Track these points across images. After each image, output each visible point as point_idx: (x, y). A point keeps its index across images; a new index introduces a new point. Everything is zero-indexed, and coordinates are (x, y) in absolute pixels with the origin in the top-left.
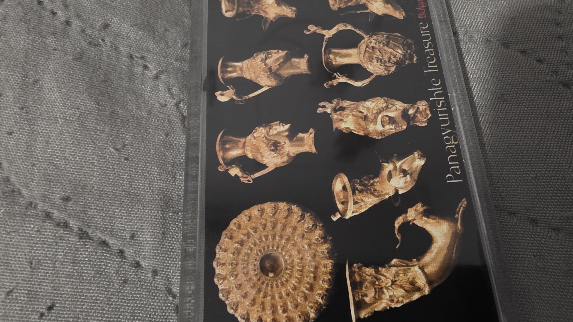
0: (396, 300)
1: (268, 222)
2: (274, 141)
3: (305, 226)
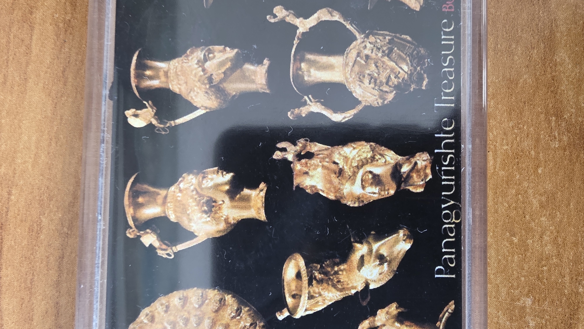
1: (191, 316)
2: (208, 197)
3: (241, 325)
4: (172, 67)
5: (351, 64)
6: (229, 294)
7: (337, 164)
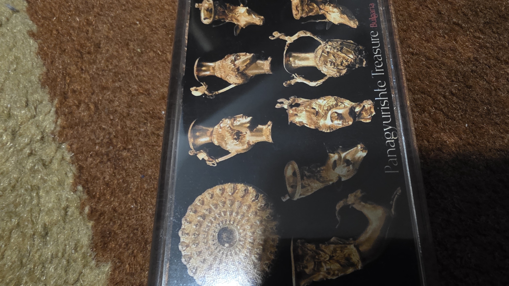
0: (332, 273)
1: (227, 200)
2: (237, 130)
3: (258, 205)
4: (217, 65)
5: (319, 57)
6: (250, 186)
7: (315, 109)
